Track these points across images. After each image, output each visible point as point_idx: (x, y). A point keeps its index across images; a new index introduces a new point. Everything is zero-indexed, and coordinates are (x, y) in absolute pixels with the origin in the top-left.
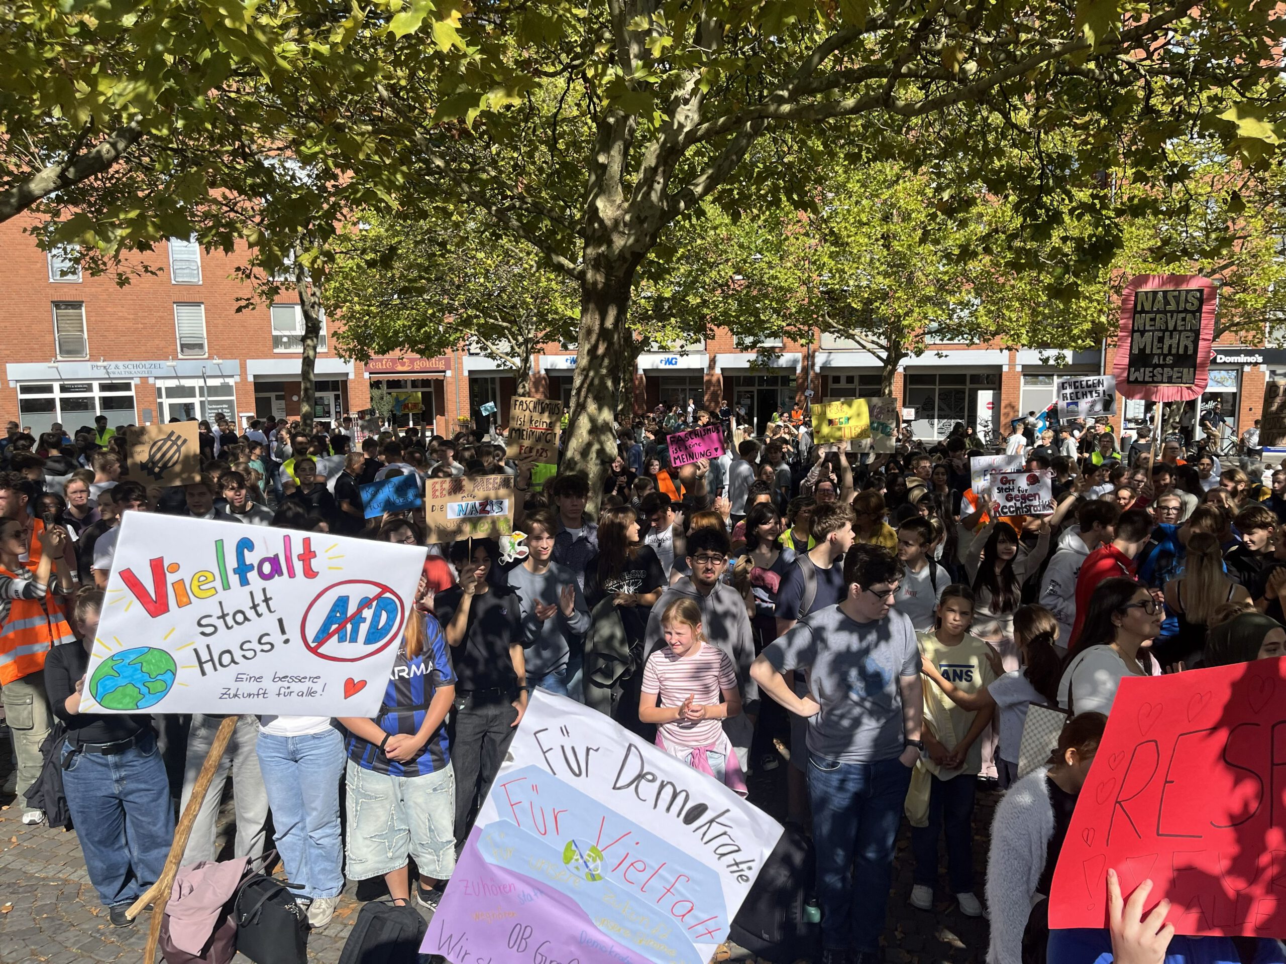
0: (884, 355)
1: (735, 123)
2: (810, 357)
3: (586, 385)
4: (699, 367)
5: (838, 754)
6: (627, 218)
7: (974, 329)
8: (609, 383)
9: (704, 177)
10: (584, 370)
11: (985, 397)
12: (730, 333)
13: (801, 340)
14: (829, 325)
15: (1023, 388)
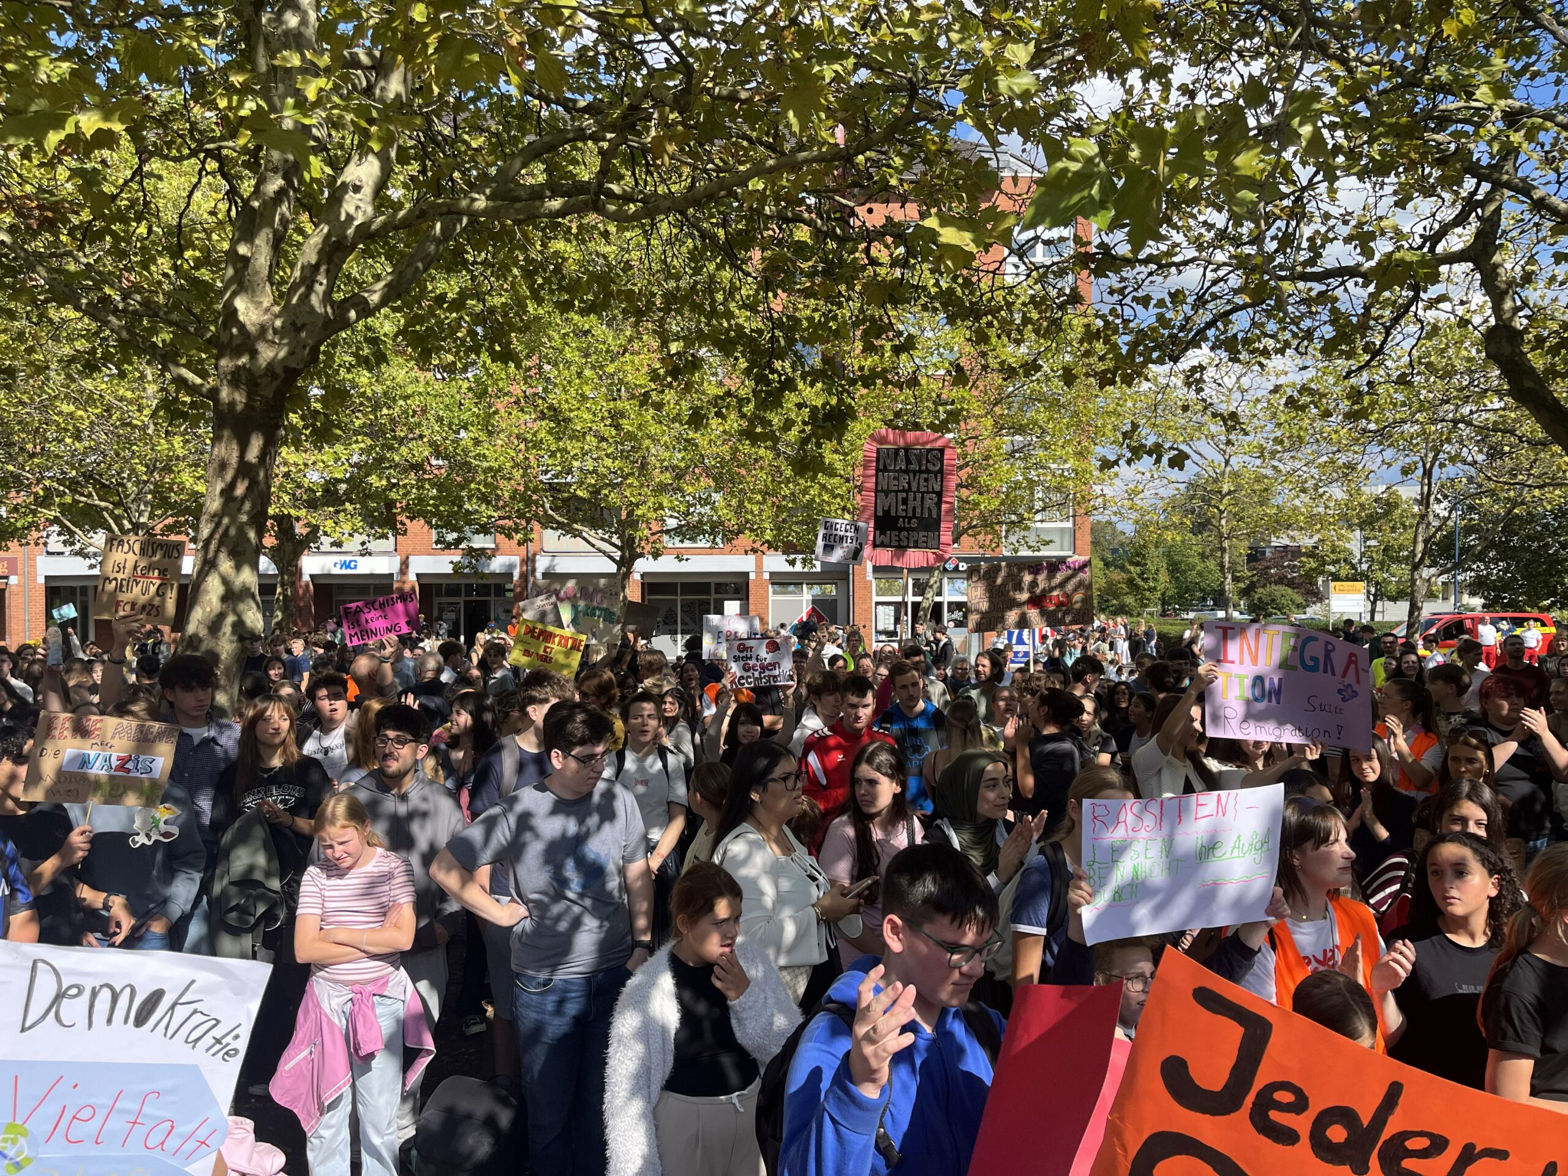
0: (617, 555)
1: (418, 217)
2: (529, 561)
3: (217, 536)
4: (386, 572)
5: (554, 967)
6: (278, 323)
7: (715, 528)
8: (252, 535)
9: (382, 284)
10: (214, 515)
11: (732, 607)
12: (426, 527)
13: (519, 536)
14: (551, 519)
15: (772, 597)
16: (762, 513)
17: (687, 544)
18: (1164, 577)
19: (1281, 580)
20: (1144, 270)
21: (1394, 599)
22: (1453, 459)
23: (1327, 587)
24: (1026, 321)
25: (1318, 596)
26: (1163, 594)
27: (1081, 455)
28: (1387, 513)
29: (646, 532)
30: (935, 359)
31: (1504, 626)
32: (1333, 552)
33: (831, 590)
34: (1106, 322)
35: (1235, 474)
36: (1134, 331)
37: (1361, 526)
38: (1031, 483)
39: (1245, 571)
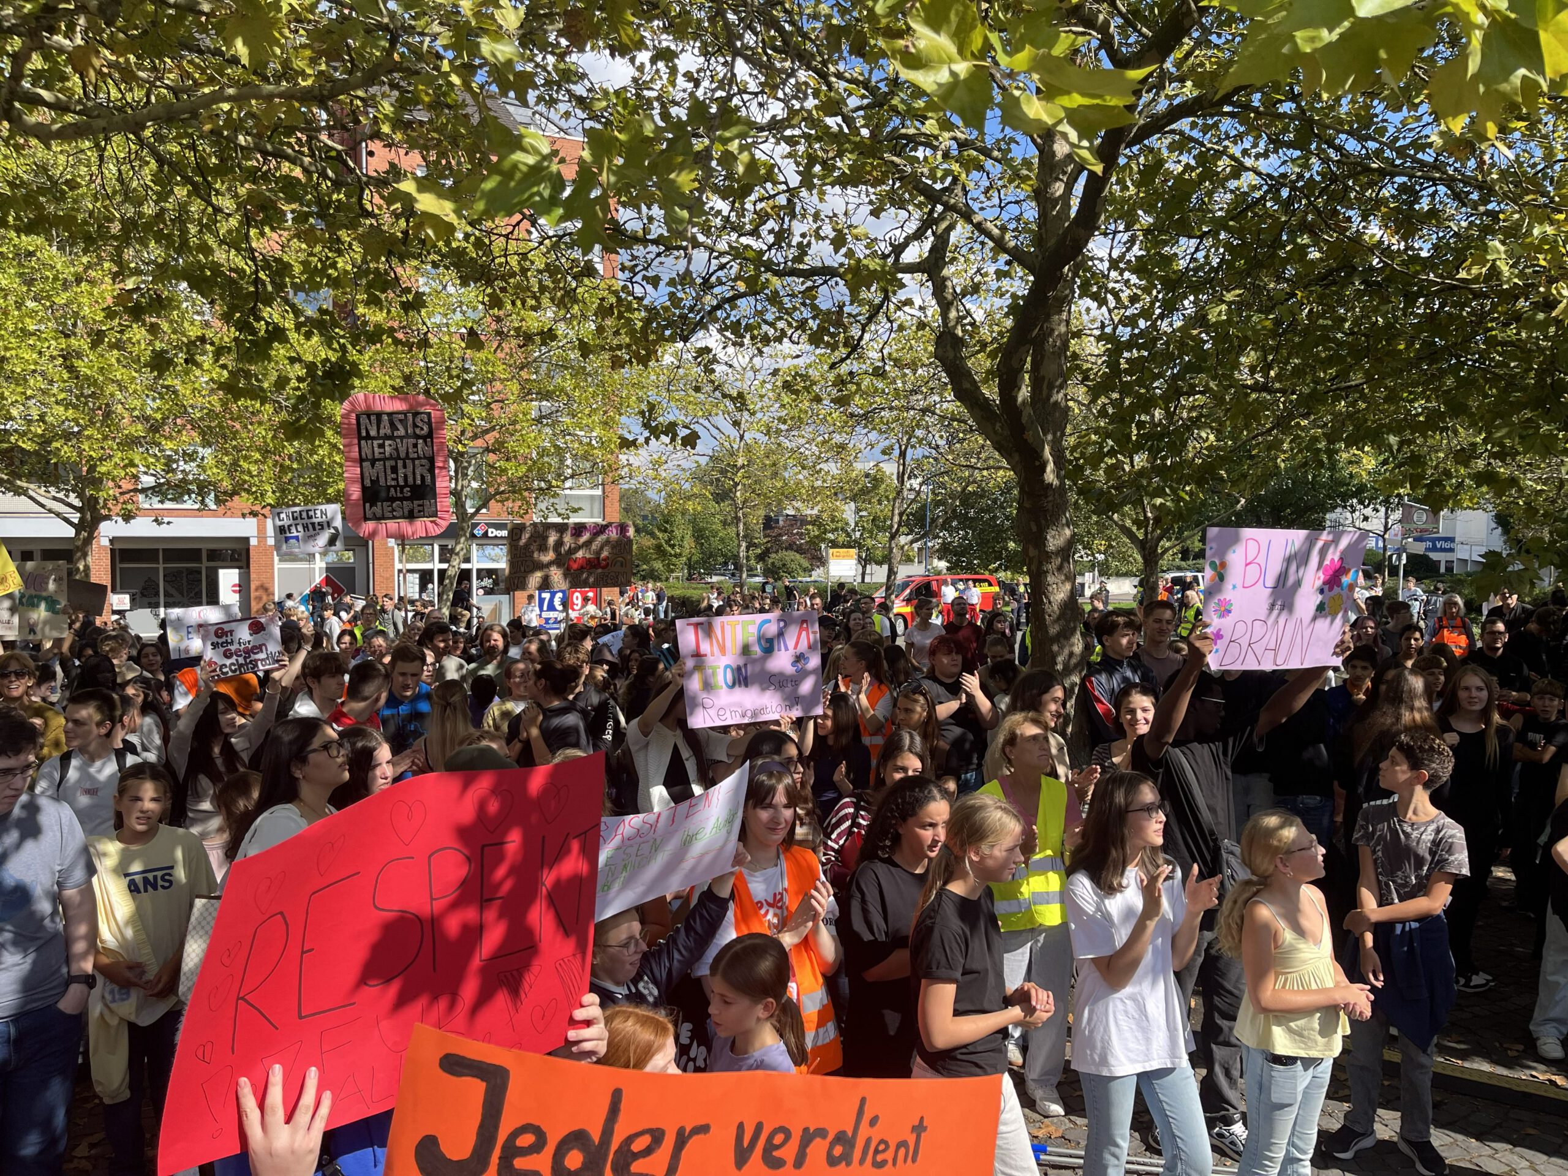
0: (75, 518)
7: (204, 488)
11: (228, 578)
15: (277, 565)
16: (261, 473)
17: (168, 505)
18: (689, 543)
19: (790, 547)
20: (653, 249)
21: (879, 563)
22: (922, 442)
23: (827, 553)
24: (543, 289)
25: (821, 561)
26: (689, 559)
27: (606, 424)
28: (875, 487)
29: (115, 492)
30: (458, 316)
32: (833, 521)
33: (349, 557)
34: (619, 299)
35: (748, 449)
36: (646, 308)
37: (853, 499)
38: (559, 452)
39: (760, 538)
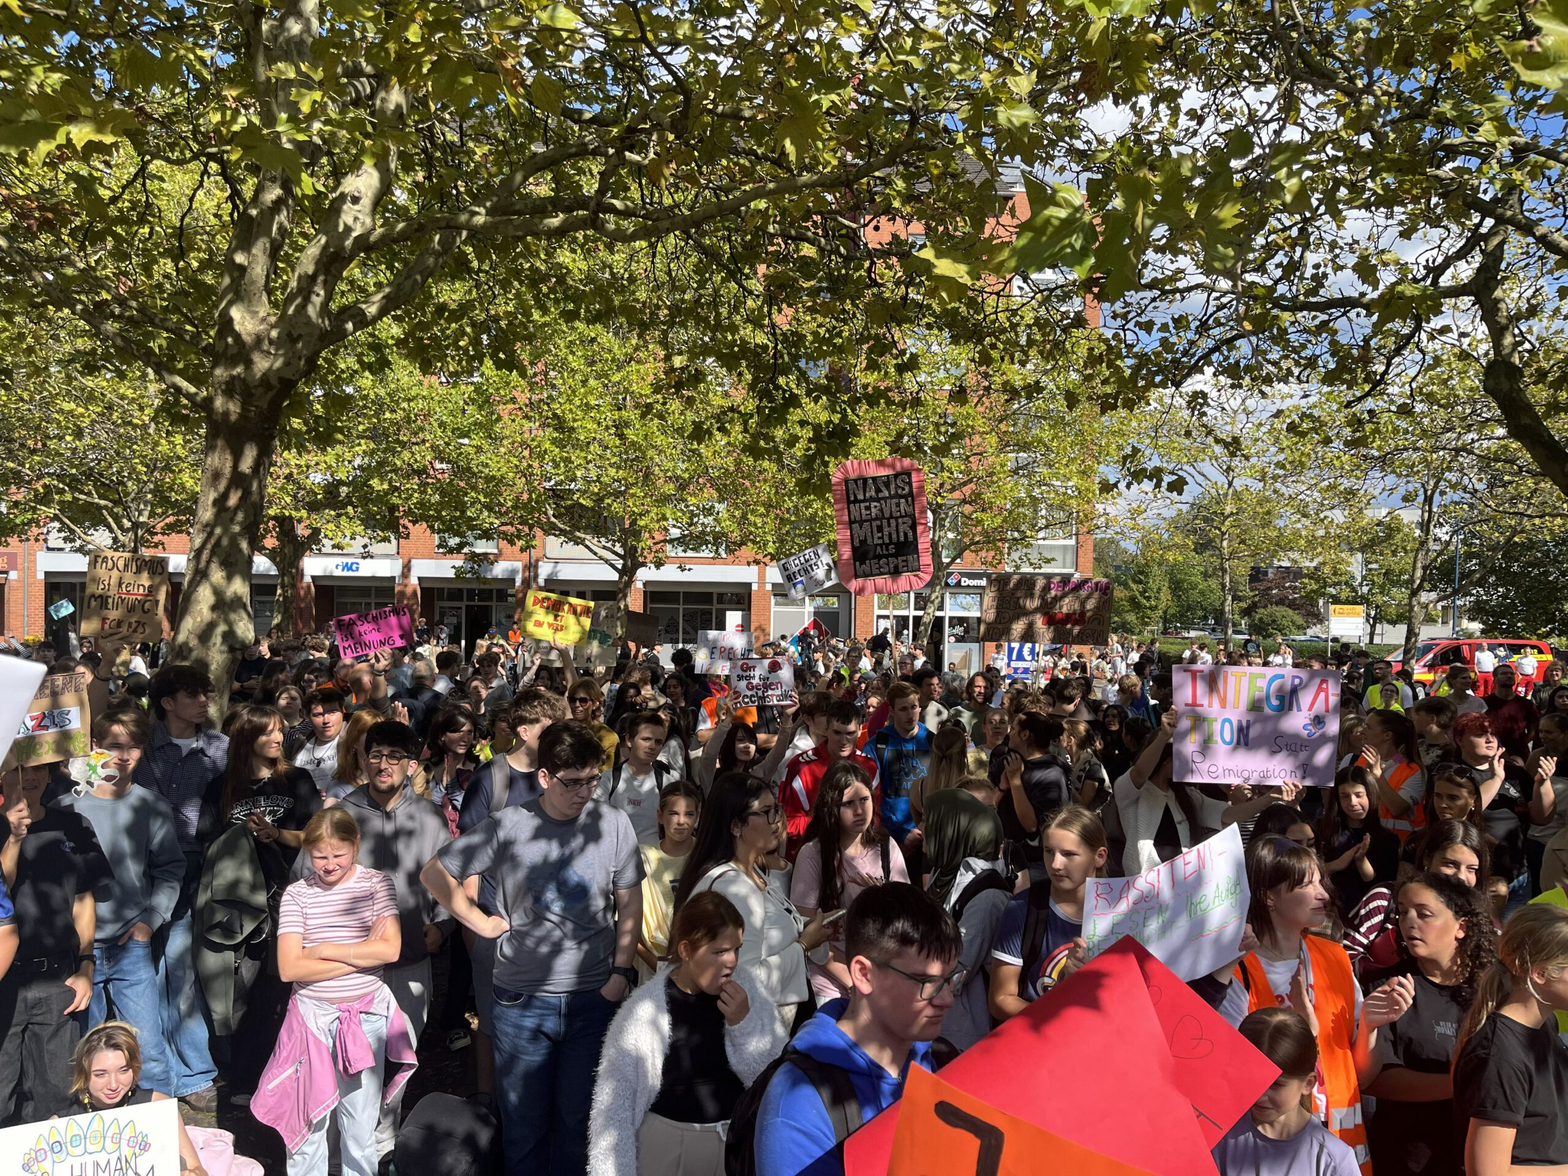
0: (619, 564)
1: (417, 230)
2: (532, 567)
3: (209, 546)
4: (388, 575)
6: (274, 334)
7: (718, 538)
8: (244, 545)
9: (380, 296)
10: (207, 525)
11: (734, 618)
12: (429, 531)
13: (520, 543)
14: (553, 527)
15: (774, 609)
16: (764, 525)
17: (690, 554)
18: (1165, 596)
19: (1281, 602)
20: (1149, 294)
21: (1393, 623)
22: (1454, 487)
23: (1327, 610)
24: (1031, 342)
25: (1320, 618)
26: (1165, 613)
27: (1084, 474)
28: (1389, 537)
29: (650, 542)
30: (942, 374)
31: (1502, 652)
32: (1335, 574)
33: (833, 602)
34: (1109, 347)
35: (1238, 496)
36: (1136, 356)
37: (1363, 549)
38: (1035, 501)
39: (1246, 591)
